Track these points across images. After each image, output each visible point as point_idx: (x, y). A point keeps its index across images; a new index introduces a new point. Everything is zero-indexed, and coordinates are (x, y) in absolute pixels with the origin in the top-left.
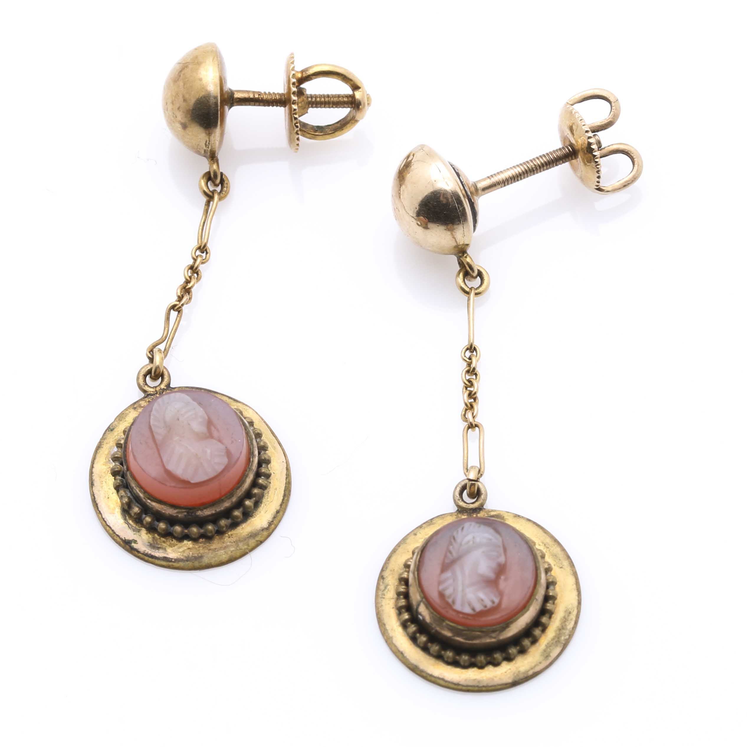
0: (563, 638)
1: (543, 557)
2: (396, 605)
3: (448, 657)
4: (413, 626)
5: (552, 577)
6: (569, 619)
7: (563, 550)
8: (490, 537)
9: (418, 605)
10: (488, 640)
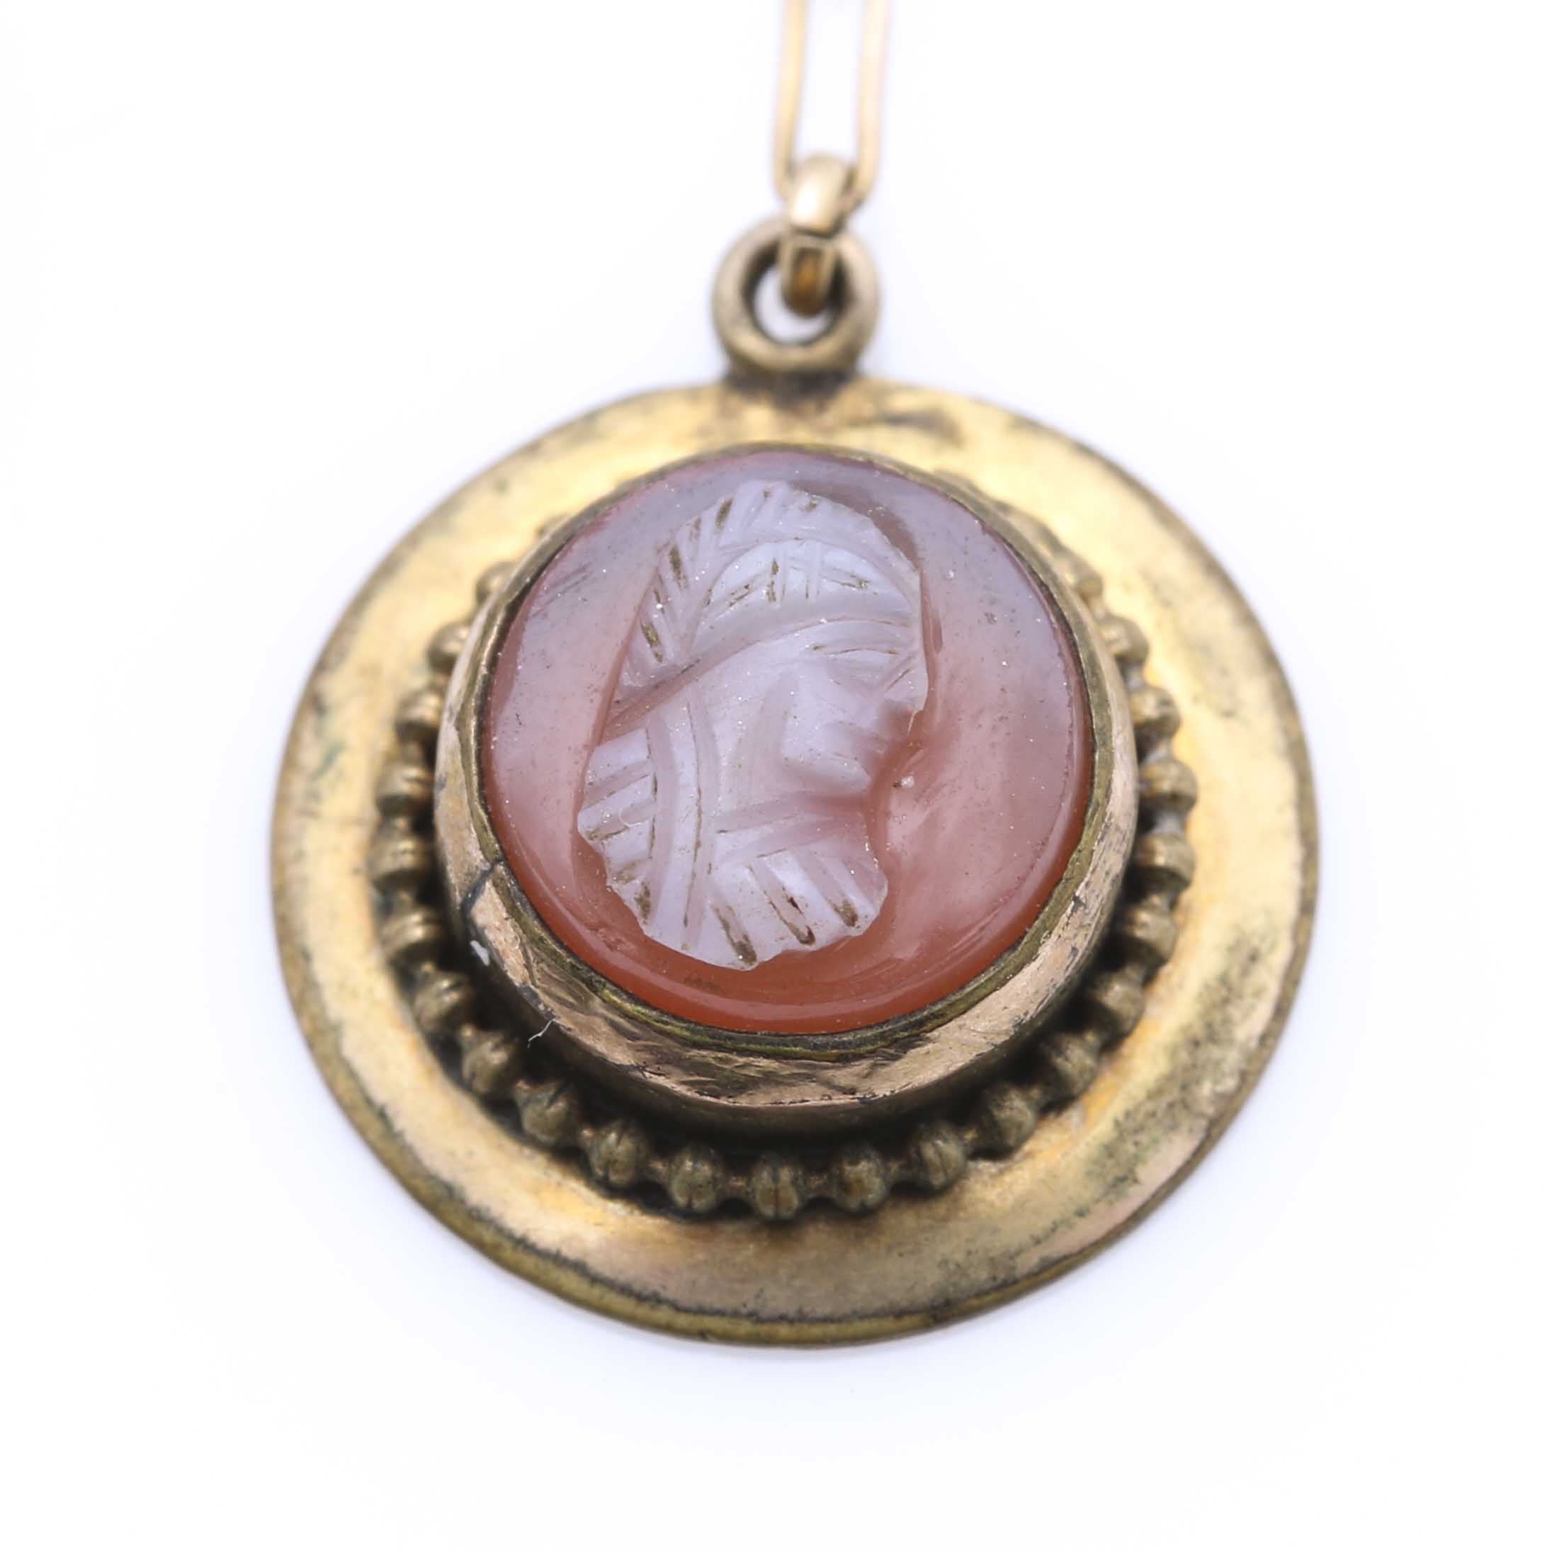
0: (1206, 1089)
1: (1130, 662)
2: (371, 863)
3: (609, 1164)
4: (445, 984)
5: (1173, 771)
6: (1248, 990)
7: (1248, 619)
8: (864, 570)
9: (474, 891)
10: (811, 1097)
